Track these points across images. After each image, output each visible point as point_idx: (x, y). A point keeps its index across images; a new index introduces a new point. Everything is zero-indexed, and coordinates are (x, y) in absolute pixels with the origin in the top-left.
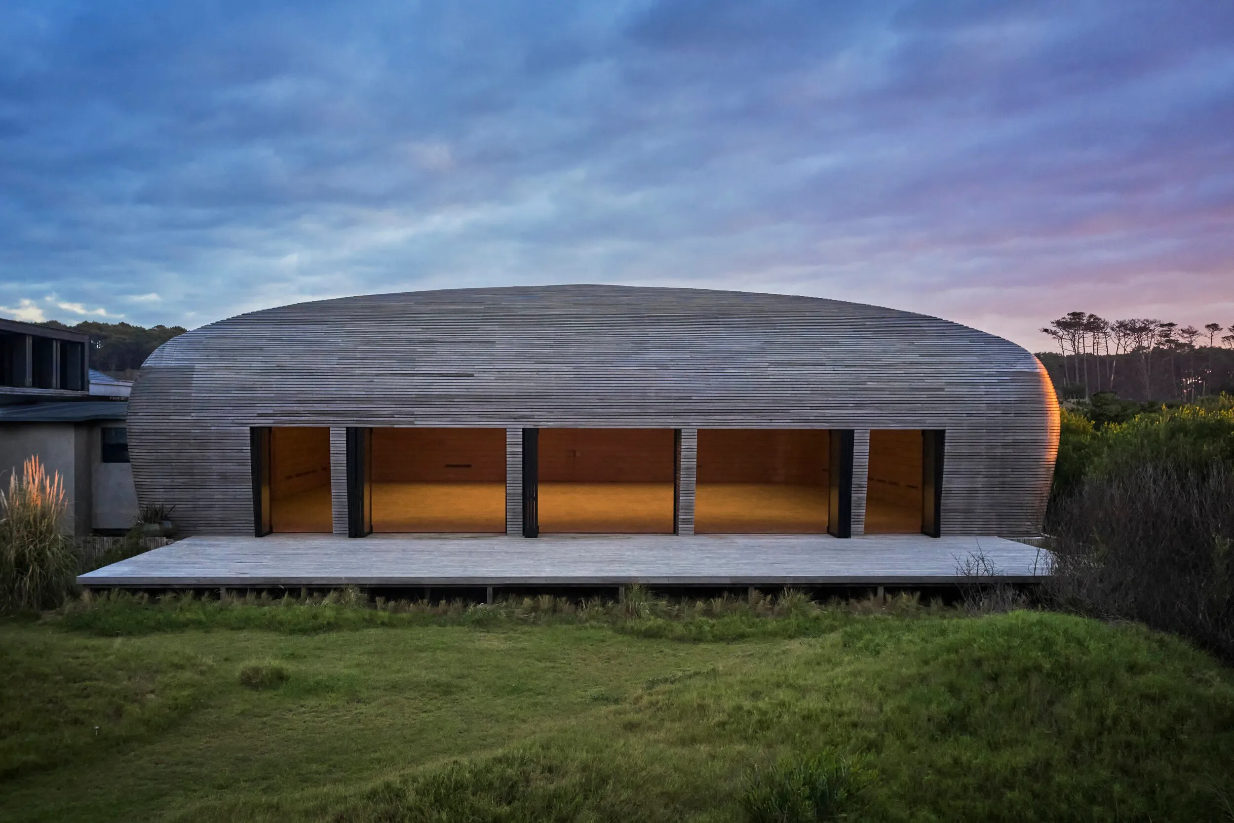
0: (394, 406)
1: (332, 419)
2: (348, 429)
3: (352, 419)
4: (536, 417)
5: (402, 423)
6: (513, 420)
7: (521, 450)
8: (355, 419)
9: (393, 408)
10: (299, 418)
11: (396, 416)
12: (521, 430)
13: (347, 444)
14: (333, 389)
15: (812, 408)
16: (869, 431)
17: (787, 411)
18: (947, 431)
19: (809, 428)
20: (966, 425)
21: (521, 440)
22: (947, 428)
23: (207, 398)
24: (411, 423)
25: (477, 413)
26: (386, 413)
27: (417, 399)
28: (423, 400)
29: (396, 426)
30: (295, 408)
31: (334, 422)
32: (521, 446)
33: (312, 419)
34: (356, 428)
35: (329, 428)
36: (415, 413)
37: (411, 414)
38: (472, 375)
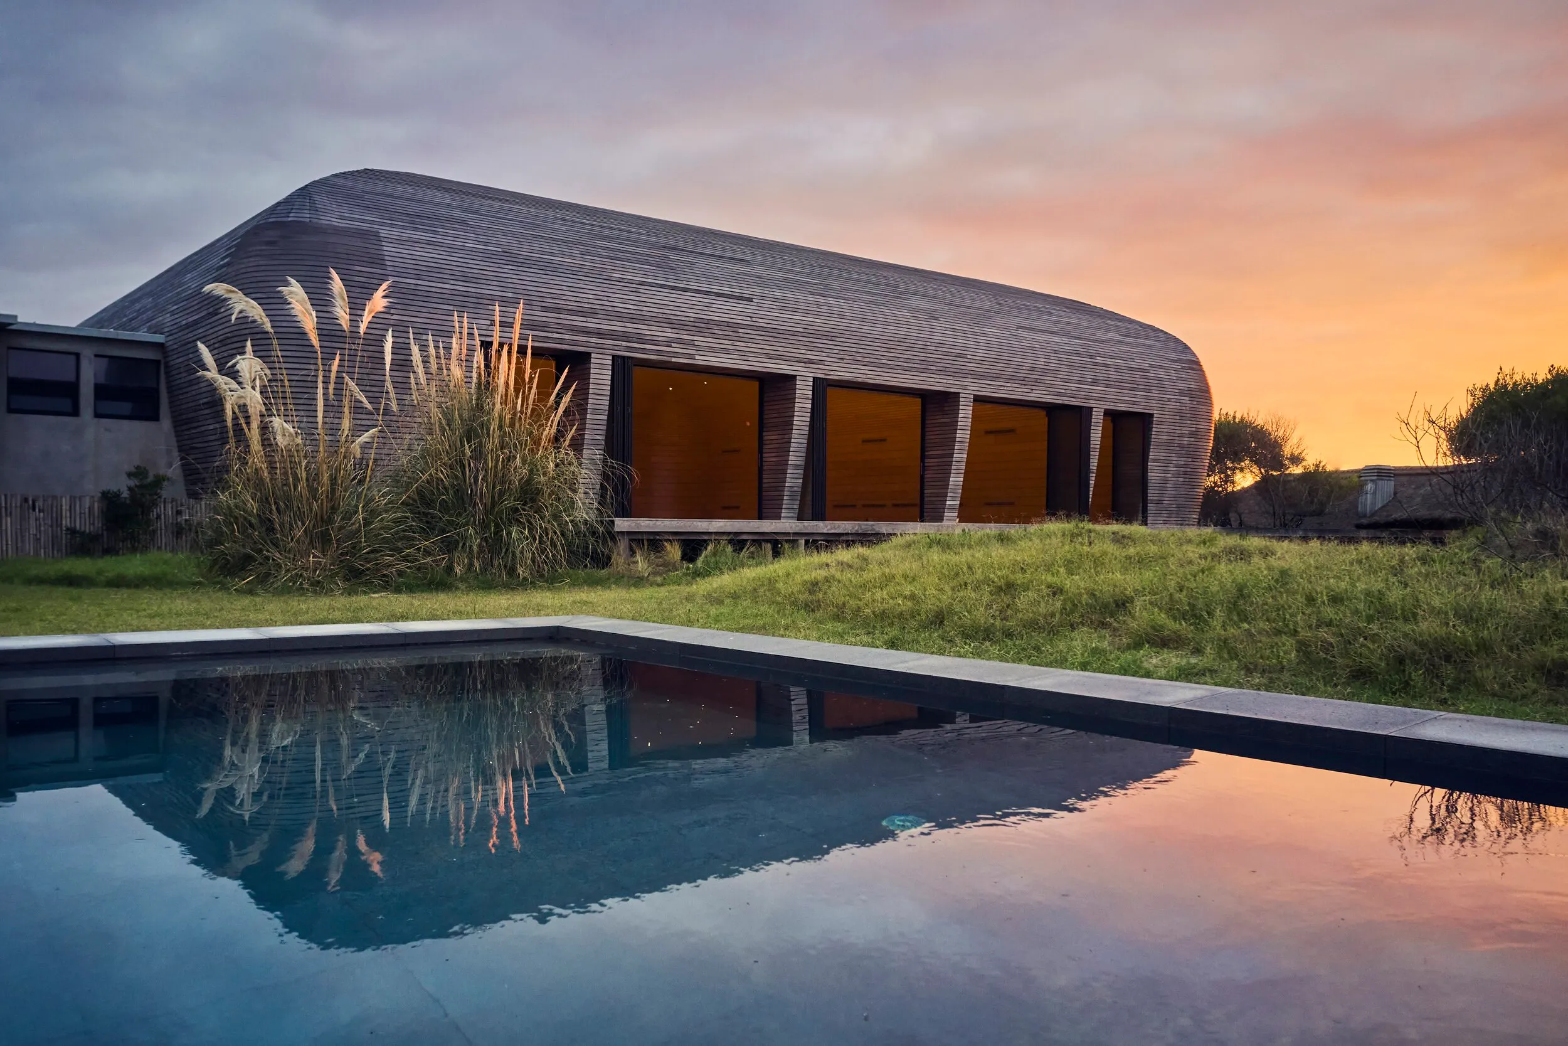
0: (670, 330)
1: (593, 340)
2: (615, 358)
3: (619, 343)
4: (826, 363)
5: (680, 355)
6: (803, 365)
7: (810, 406)
8: (624, 344)
9: (669, 334)
10: (550, 335)
11: (673, 345)
12: (811, 379)
13: (612, 380)
14: (591, 296)
15: (1062, 380)
16: (1103, 410)
17: (1043, 381)
18: (1155, 415)
19: (1060, 402)
20: (1167, 410)
21: (811, 393)
22: (1155, 412)
23: (412, 287)
24: (692, 356)
25: (765, 352)
26: (660, 339)
27: (697, 324)
28: (703, 326)
29: (674, 360)
30: (544, 319)
31: (597, 346)
32: (810, 401)
33: (567, 337)
34: (624, 357)
35: (590, 354)
36: (696, 343)
37: (690, 343)
38: (750, 300)
